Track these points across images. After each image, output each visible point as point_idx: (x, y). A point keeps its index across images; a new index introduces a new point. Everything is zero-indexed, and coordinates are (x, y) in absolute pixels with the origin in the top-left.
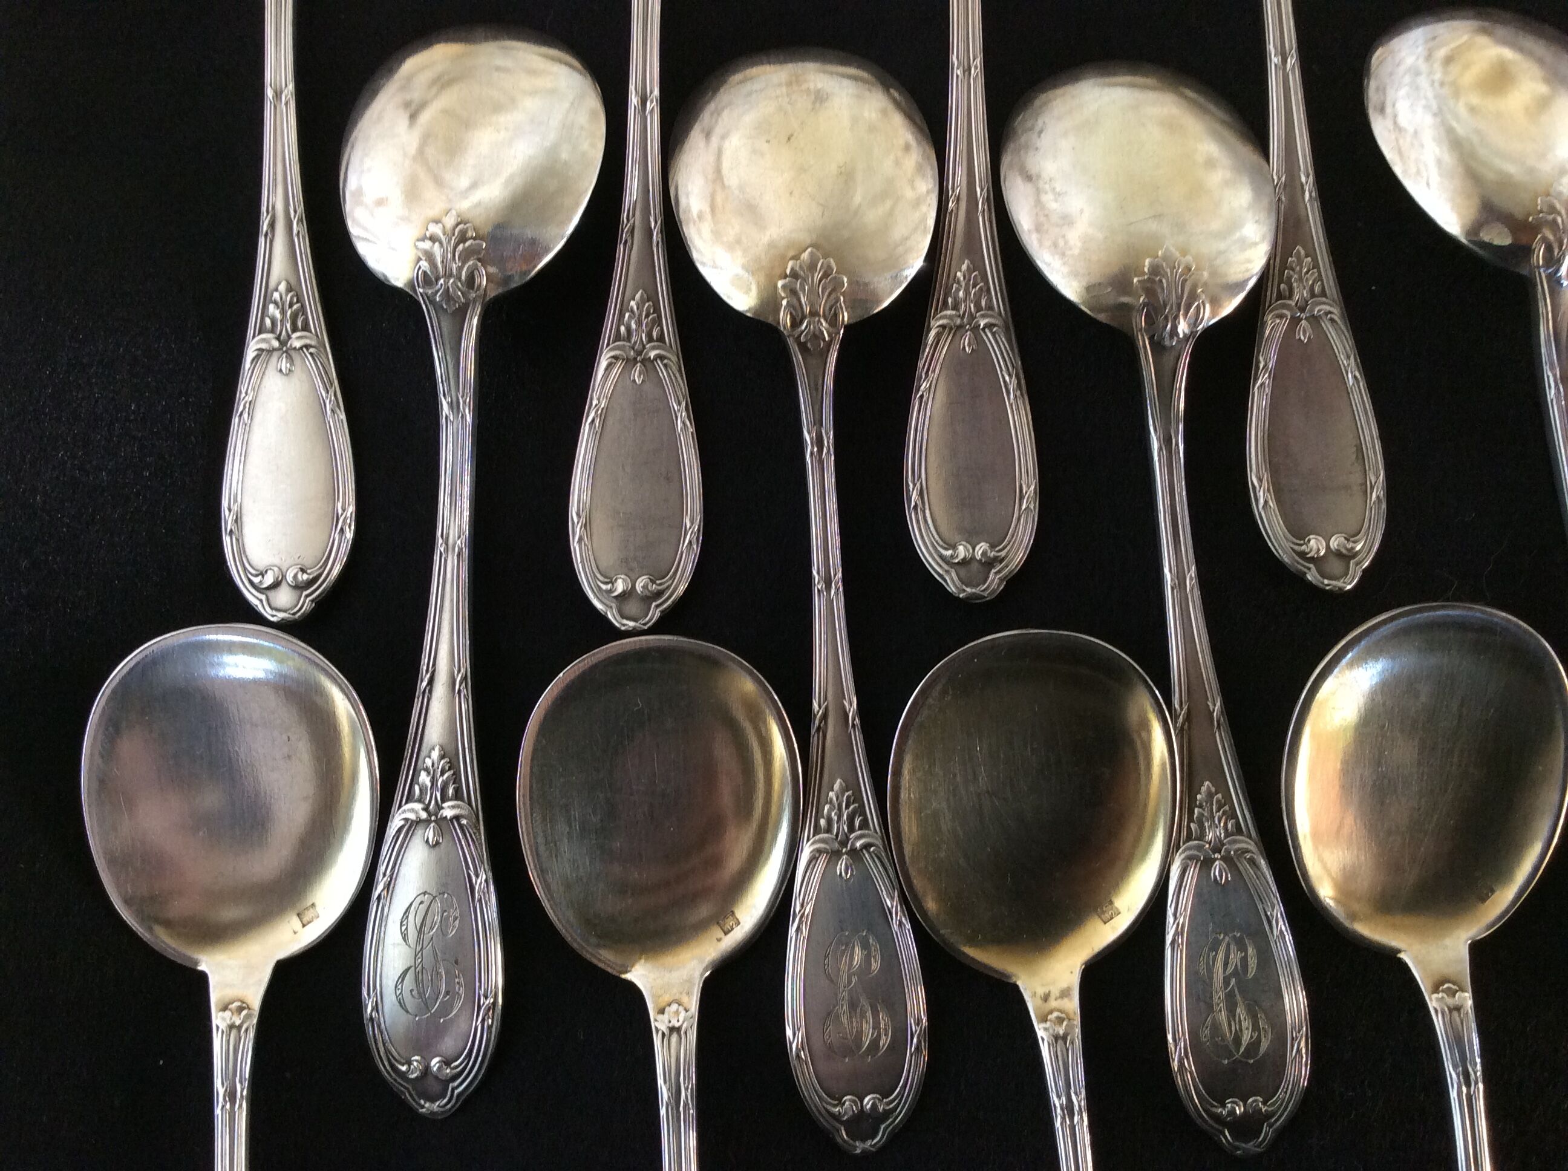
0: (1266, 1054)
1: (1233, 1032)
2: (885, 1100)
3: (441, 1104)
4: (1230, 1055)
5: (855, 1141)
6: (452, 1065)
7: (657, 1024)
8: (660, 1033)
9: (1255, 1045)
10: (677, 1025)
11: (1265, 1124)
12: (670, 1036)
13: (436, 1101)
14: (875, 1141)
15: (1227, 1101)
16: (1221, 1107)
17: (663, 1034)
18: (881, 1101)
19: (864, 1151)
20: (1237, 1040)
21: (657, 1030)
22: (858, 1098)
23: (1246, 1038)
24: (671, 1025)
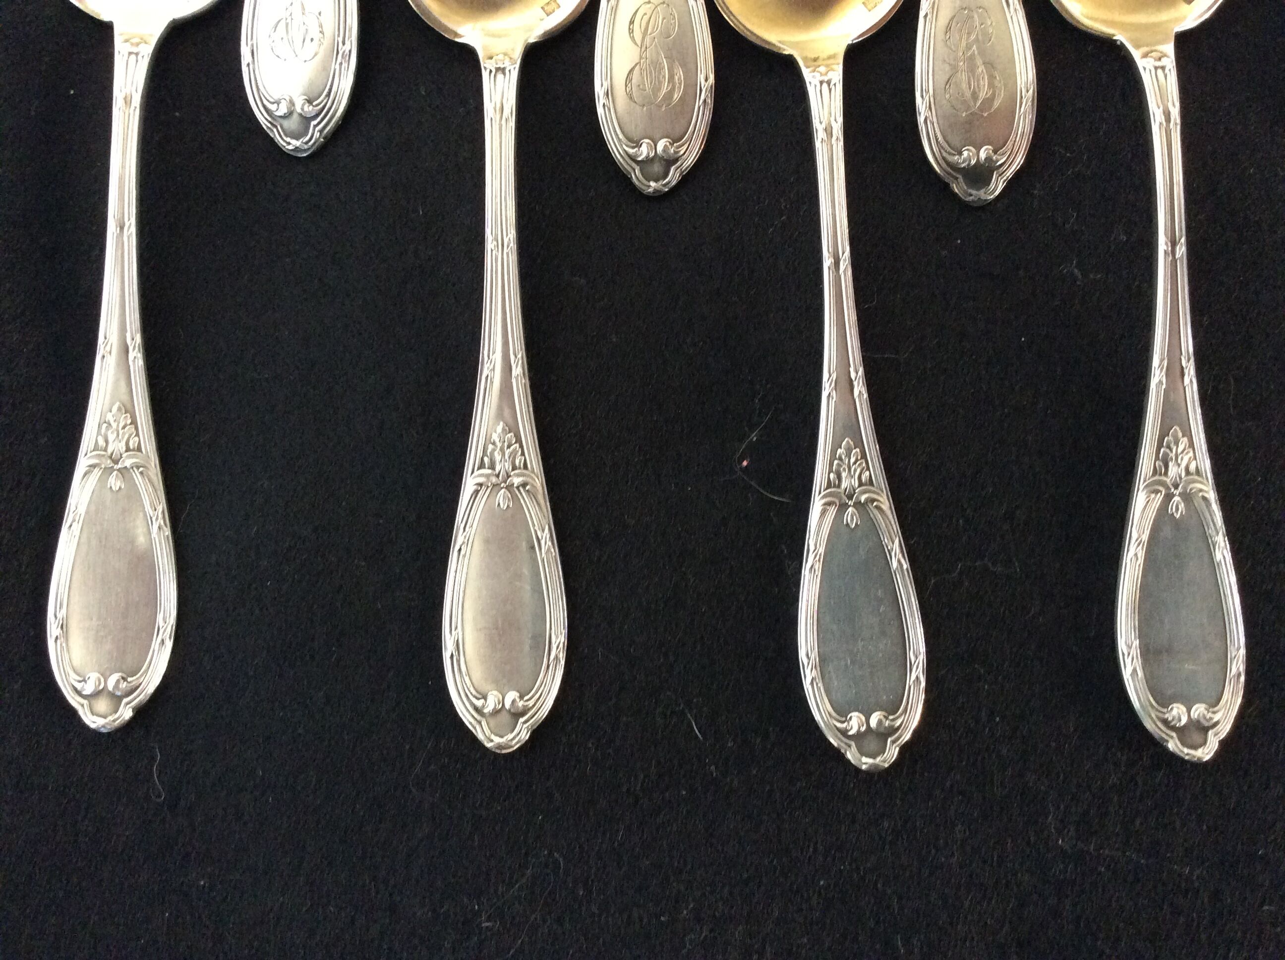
0: (998, 109)
1: (972, 88)
2: (675, 145)
3: (304, 141)
4: (969, 108)
5: (649, 181)
6: (314, 103)
7: (485, 65)
8: (488, 71)
9: (989, 101)
10: (502, 66)
11: (995, 173)
12: (496, 73)
13: (300, 139)
14: (665, 182)
15: (964, 149)
16: (957, 154)
17: (491, 71)
18: (672, 144)
19: (656, 191)
20: (975, 96)
21: (485, 68)
22: (652, 141)
23: (982, 95)
24: (498, 66)
